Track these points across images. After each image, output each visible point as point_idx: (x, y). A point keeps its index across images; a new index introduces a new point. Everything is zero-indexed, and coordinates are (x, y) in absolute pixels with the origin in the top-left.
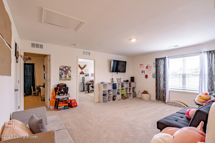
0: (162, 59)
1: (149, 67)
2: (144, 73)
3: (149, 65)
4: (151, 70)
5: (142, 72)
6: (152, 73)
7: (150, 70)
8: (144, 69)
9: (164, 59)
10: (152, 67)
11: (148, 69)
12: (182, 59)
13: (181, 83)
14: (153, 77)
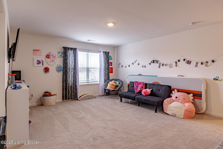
0: (71, 49)
1: (51, 57)
2: (43, 65)
3: (52, 54)
4: (55, 61)
5: (39, 62)
6: (55, 66)
7: (53, 61)
8: (42, 58)
9: (75, 50)
10: (57, 57)
11: (49, 59)
12: (85, 53)
13: (86, 77)
14: (58, 70)
